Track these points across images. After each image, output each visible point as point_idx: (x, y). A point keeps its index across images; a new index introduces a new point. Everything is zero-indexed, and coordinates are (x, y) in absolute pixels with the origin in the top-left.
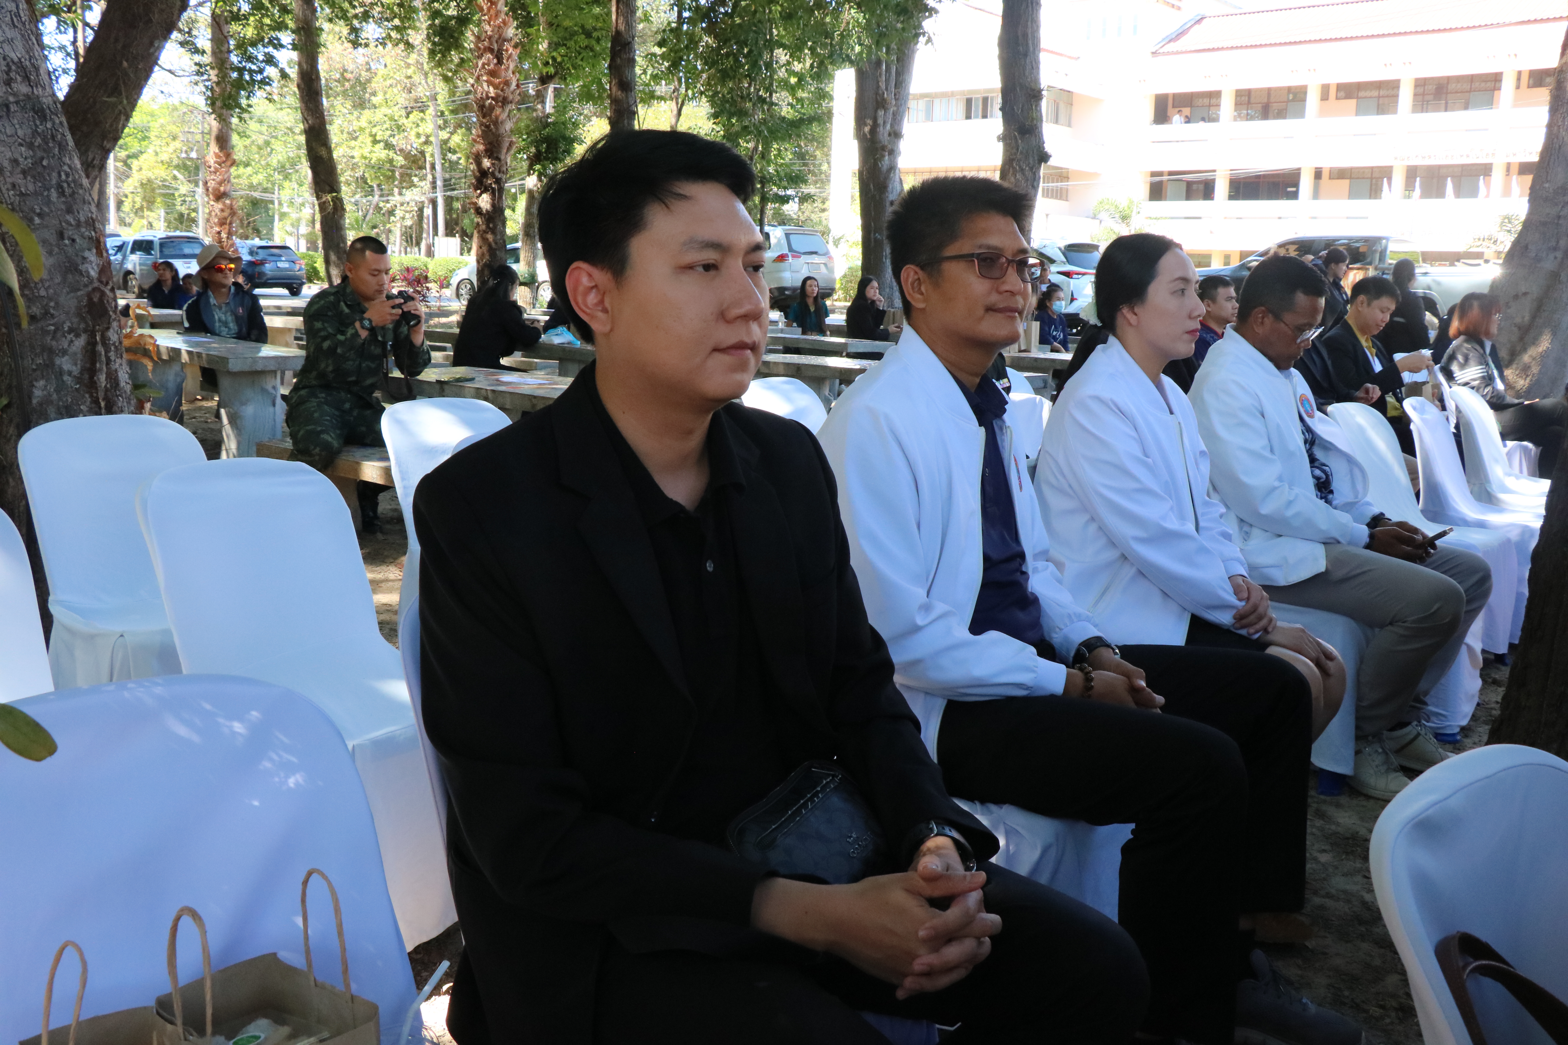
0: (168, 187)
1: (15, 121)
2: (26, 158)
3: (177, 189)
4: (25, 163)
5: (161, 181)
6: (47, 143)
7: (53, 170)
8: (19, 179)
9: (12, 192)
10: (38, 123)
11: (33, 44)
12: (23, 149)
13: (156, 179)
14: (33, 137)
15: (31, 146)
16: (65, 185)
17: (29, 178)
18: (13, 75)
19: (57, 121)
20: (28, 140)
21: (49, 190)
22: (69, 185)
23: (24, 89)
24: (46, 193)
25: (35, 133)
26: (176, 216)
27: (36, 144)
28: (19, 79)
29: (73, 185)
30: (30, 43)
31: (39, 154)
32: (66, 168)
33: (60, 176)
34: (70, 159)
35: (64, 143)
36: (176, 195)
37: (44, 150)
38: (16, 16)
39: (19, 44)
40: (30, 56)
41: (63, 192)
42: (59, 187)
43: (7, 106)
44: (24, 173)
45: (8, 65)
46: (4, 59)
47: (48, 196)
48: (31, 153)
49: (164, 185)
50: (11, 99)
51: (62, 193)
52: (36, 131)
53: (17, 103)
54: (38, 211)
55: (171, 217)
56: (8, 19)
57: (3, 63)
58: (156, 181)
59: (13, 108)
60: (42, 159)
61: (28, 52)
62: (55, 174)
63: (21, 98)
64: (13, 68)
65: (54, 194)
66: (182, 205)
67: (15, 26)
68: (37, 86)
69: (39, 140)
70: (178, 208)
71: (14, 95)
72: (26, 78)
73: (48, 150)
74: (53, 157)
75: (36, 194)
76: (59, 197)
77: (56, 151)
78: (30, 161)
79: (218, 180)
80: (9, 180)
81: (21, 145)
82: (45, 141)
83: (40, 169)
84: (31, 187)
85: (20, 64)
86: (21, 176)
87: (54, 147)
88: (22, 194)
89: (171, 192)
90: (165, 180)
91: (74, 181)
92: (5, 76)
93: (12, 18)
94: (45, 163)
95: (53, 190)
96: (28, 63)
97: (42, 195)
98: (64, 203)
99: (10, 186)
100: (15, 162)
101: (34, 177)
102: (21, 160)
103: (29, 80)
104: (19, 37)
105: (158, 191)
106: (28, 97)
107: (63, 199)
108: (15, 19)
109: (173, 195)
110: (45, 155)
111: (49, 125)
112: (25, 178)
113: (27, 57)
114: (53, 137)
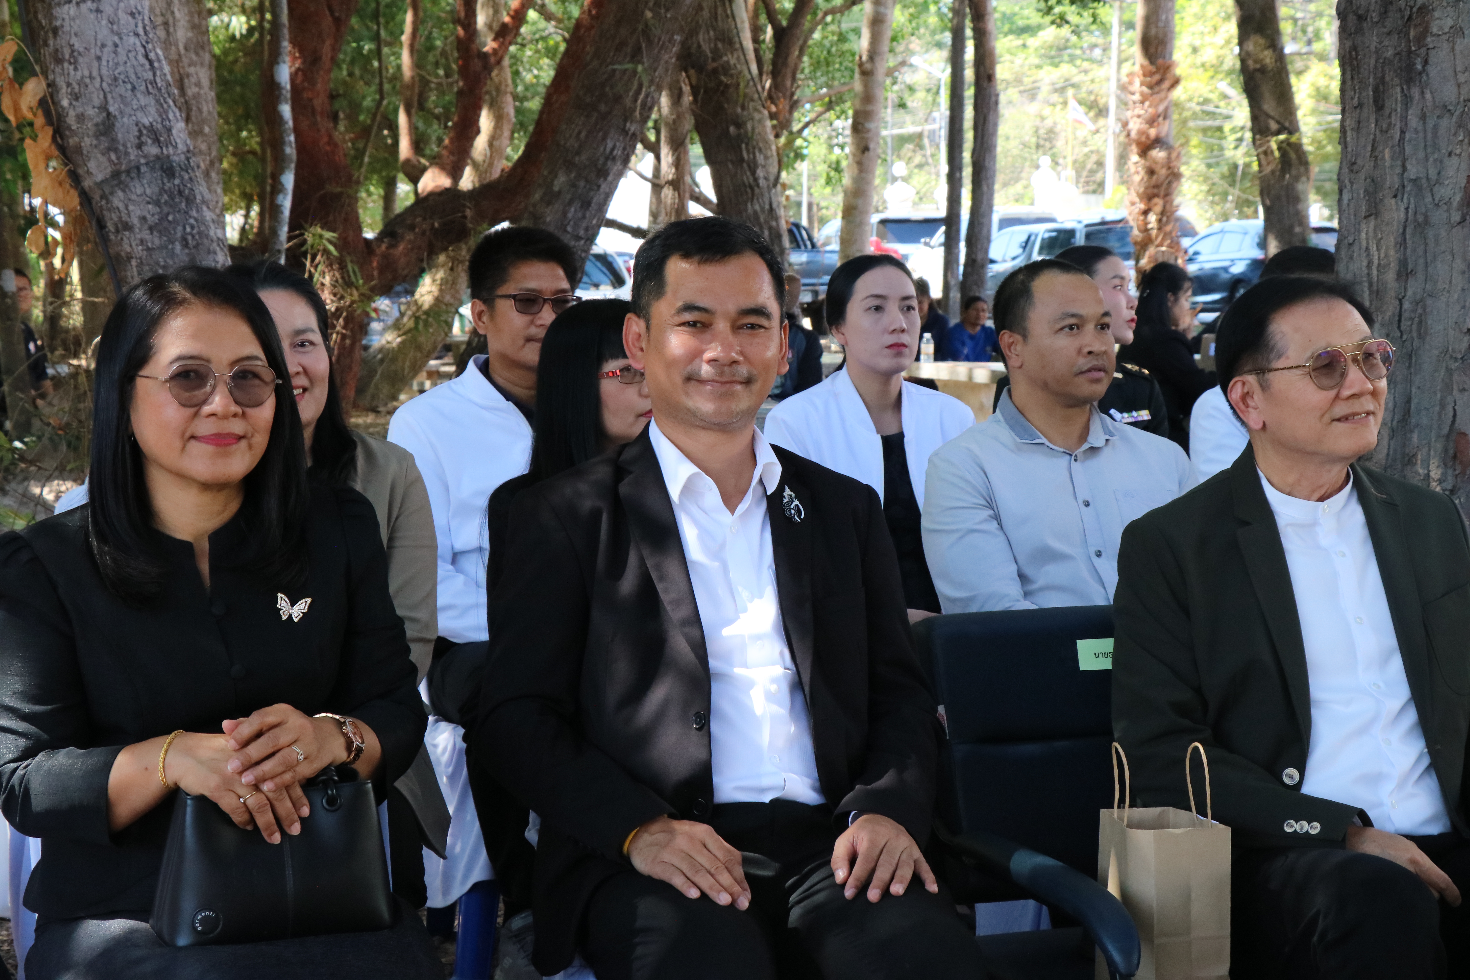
0: (1212, 115)
1: (145, 181)
2: (153, 215)
3: (1228, 117)
4: (152, 220)
5: (1198, 104)
6: (173, 199)
7: (178, 225)
8: (146, 235)
9: (140, 248)
10: (165, 180)
11: (169, 106)
12: (150, 206)
13: (1190, 100)
14: (160, 194)
15: (157, 203)
16: (189, 238)
17: (155, 233)
18: (144, 139)
19: (186, 177)
20: (155, 198)
21: (173, 243)
22: (193, 237)
23: (153, 150)
24: (170, 247)
25: (162, 191)
26: (1225, 169)
27: (163, 201)
28: (149, 141)
29: (197, 237)
30: (165, 106)
31: (166, 209)
32: (192, 221)
33: (185, 229)
34: (198, 211)
35: (192, 197)
36: (1227, 128)
37: (171, 206)
38: (151, 83)
39: (152, 110)
40: (163, 120)
41: (187, 243)
42: (184, 239)
43: (138, 168)
44: (151, 229)
45: (140, 131)
46: (137, 125)
47: (173, 249)
48: (158, 210)
49: (1203, 112)
50: (143, 161)
51: (185, 244)
52: (163, 189)
53: (147, 164)
54: (162, 263)
55: (1215, 174)
56: (143, 88)
57: (136, 129)
58: (1188, 105)
59: (143, 169)
60: (168, 214)
61: (160, 115)
62: (180, 228)
63: (152, 159)
64: (145, 132)
65: (178, 247)
66: (1236, 148)
67: (149, 93)
68: (167, 147)
69: (166, 197)
70: (1229, 153)
71: (145, 156)
72: (157, 141)
73: (173, 206)
74: (179, 211)
75: (162, 247)
76: (183, 249)
77: (183, 205)
78: (156, 217)
79: (1147, 116)
80: (138, 236)
81: (148, 203)
82: (172, 197)
83: (165, 224)
84: (157, 242)
85: (151, 129)
86: (148, 232)
87: (181, 202)
88: (148, 249)
89: (1217, 123)
90: (1206, 101)
91: (200, 233)
92: (137, 141)
93: (147, 88)
94: (170, 218)
95: (177, 243)
96: (159, 126)
97: (167, 248)
98: (188, 254)
99: (138, 242)
100: (143, 219)
101: (160, 232)
102: (148, 216)
103: (159, 141)
104: (153, 102)
105: (1191, 124)
106: (158, 158)
107: (187, 251)
108: (150, 86)
109: (1220, 129)
110: (171, 210)
111: (177, 182)
112: (152, 233)
113: (159, 120)
114: (180, 193)
